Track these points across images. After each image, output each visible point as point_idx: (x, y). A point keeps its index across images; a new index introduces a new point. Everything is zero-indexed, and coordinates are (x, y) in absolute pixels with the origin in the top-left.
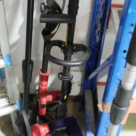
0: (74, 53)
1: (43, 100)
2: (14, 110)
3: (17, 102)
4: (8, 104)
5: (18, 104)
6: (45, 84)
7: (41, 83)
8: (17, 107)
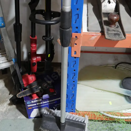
0: (52, 18)
1: (33, 60)
2: (10, 65)
3: (13, 59)
4: (7, 61)
5: (14, 61)
6: (34, 46)
7: (31, 45)
8: (13, 63)
